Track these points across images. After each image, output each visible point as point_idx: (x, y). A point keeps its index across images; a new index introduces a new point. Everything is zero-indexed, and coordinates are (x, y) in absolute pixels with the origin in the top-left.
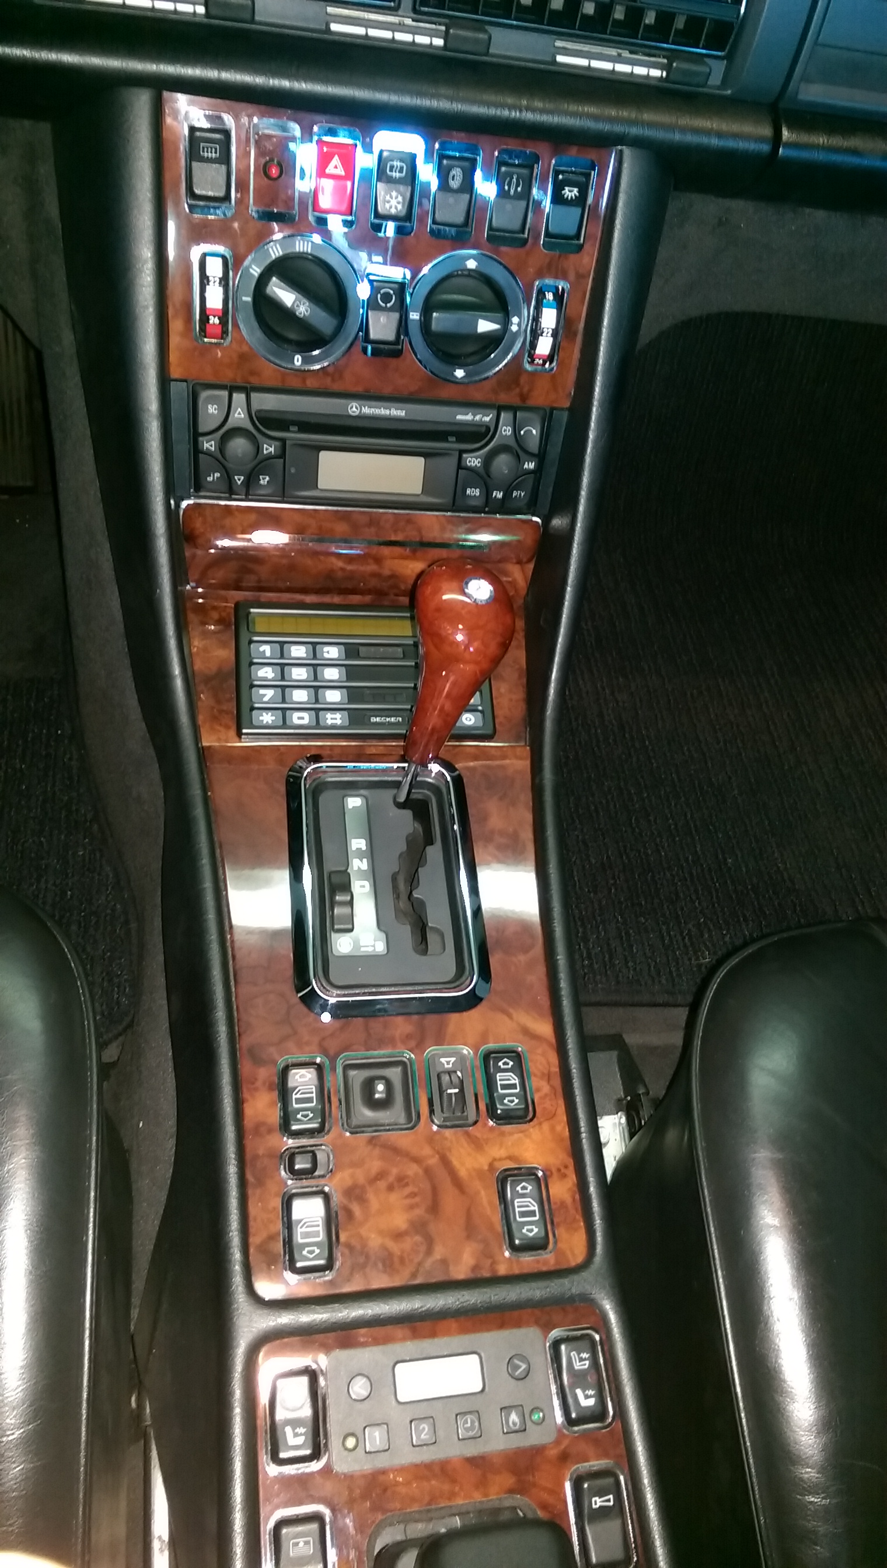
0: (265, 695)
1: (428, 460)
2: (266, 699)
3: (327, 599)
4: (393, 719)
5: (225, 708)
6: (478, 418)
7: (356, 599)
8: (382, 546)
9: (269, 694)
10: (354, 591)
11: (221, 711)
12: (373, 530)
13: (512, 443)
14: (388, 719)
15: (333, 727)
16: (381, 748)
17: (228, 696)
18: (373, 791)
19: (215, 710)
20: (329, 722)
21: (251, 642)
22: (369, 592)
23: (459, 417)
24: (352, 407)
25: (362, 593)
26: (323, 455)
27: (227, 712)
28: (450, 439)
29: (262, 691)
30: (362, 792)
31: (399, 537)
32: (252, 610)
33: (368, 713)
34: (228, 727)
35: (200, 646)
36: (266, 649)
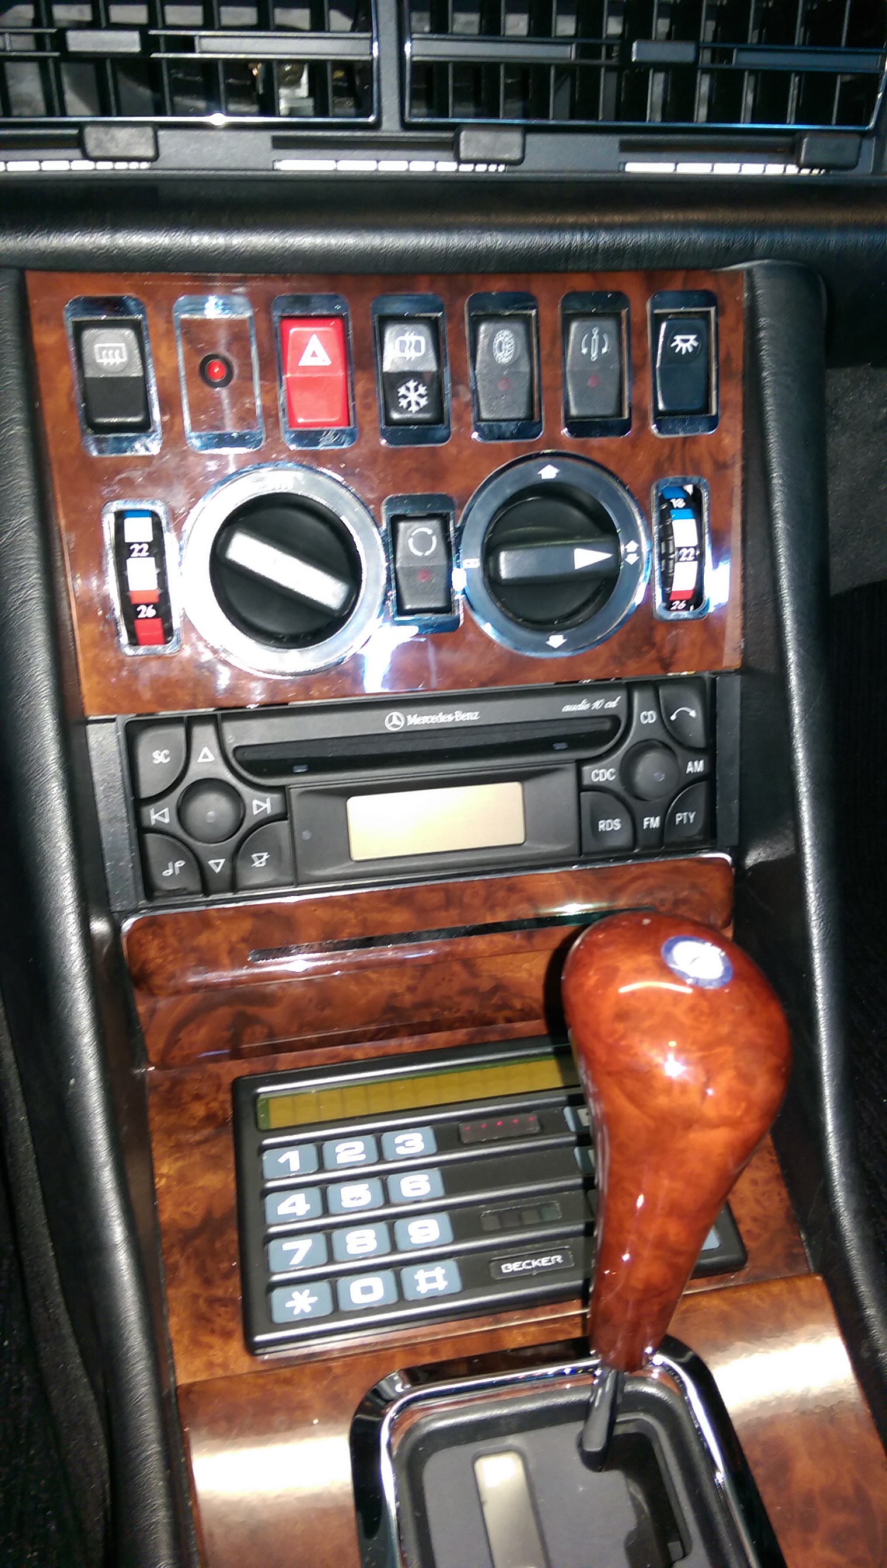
0: (293, 1252)
1: (527, 784)
2: (296, 1260)
3: (392, 1045)
4: (544, 1262)
5: (219, 1293)
6: (597, 705)
7: (439, 1039)
8: (473, 937)
9: (302, 1247)
10: (435, 1027)
11: (212, 1301)
12: (454, 912)
13: (660, 735)
14: (535, 1263)
15: (433, 1299)
16: (532, 1329)
17: (224, 1266)
18: (532, 1434)
19: (201, 1301)
20: (424, 1289)
21: (263, 1149)
22: (462, 1022)
23: (567, 708)
24: (390, 720)
25: (450, 1027)
26: (355, 804)
27: (223, 1302)
28: (558, 746)
29: (288, 1245)
30: (512, 1440)
31: (501, 917)
32: (261, 1090)
33: (496, 1256)
34: (227, 1335)
35: (172, 1172)
36: (292, 1158)
